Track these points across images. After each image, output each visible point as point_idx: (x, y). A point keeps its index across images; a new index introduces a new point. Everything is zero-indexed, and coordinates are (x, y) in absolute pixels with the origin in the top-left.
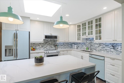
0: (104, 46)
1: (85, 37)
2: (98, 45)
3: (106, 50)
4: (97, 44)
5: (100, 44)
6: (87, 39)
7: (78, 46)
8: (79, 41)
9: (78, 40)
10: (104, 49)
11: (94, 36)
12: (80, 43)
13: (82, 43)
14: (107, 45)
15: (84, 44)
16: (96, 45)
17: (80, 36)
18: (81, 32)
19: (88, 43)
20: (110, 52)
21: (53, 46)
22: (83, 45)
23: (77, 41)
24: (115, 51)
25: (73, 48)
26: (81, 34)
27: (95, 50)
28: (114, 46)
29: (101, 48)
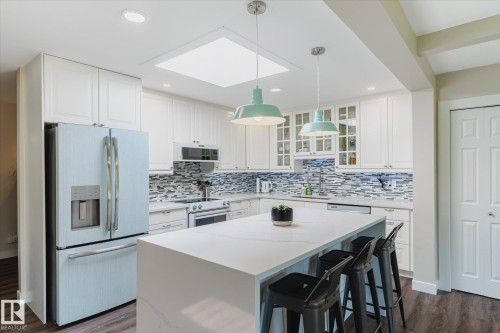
0: (359, 181)
1: (304, 155)
2: (341, 180)
3: (363, 190)
4: (339, 177)
5: (347, 177)
6: (305, 162)
7: (275, 185)
8: (284, 169)
9: (279, 165)
10: (358, 189)
11: (335, 153)
12: (281, 174)
13: (288, 175)
14: (364, 178)
15: (298, 176)
16: (336, 180)
17: (287, 152)
18: (293, 140)
19: (310, 174)
20: (372, 196)
21: (194, 187)
22: (291, 180)
23: (275, 168)
24: (384, 192)
25: (258, 191)
26: (293, 147)
27: (334, 193)
28: (382, 180)
29: (349, 187)
